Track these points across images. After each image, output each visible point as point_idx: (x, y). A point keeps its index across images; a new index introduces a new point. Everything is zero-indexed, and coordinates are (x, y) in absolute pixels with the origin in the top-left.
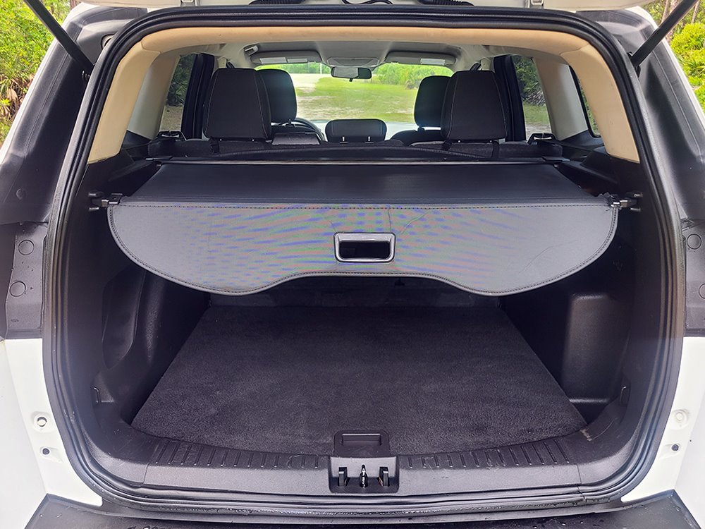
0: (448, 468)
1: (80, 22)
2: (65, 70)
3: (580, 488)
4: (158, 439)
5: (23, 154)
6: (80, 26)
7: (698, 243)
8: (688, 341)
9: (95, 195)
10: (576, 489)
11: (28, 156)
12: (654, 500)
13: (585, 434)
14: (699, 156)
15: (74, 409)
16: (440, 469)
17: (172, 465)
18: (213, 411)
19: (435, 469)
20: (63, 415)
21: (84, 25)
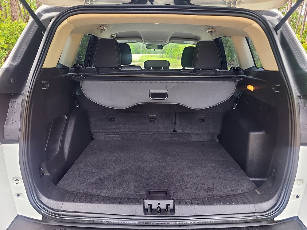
0: (196, 204)
1: (42, 12)
2: (35, 31)
3: (256, 214)
4: (68, 192)
5: (15, 64)
6: (42, 14)
7: (305, 106)
8: (302, 148)
9: (45, 82)
10: (254, 214)
11: (17, 65)
12: (289, 220)
13: (257, 192)
14: (304, 69)
15: (31, 176)
16: (193, 205)
17: (74, 202)
18: (93, 181)
19: (191, 205)
20: (27, 178)
21: (44, 13)
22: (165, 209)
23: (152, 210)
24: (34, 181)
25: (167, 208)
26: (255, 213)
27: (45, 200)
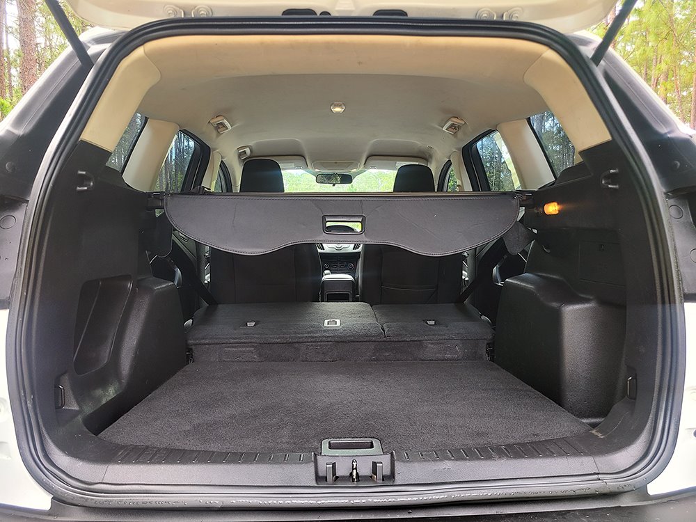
0: (449, 459)
1: (89, 42)
2: (70, 76)
3: (600, 476)
5: (20, 132)
6: (89, 45)
7: (679, 212)
9: (84, 173)
11: (23, 135)
12: (684, 495)
13: (596, 434)
14: (666, 133)
15: (33, 393)
16: (441, 460)
17: (136, 463)
19: (435, 460)
20: (20, 396)
21: (93, 44)
22: (371, 477)
23: (337, 478)
24: (38, 409)
25: (375, 471)
26: (598, 474)
27: (62, 459)
